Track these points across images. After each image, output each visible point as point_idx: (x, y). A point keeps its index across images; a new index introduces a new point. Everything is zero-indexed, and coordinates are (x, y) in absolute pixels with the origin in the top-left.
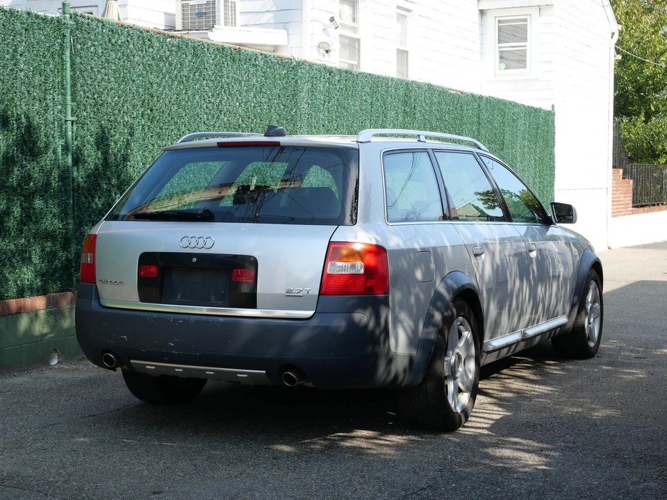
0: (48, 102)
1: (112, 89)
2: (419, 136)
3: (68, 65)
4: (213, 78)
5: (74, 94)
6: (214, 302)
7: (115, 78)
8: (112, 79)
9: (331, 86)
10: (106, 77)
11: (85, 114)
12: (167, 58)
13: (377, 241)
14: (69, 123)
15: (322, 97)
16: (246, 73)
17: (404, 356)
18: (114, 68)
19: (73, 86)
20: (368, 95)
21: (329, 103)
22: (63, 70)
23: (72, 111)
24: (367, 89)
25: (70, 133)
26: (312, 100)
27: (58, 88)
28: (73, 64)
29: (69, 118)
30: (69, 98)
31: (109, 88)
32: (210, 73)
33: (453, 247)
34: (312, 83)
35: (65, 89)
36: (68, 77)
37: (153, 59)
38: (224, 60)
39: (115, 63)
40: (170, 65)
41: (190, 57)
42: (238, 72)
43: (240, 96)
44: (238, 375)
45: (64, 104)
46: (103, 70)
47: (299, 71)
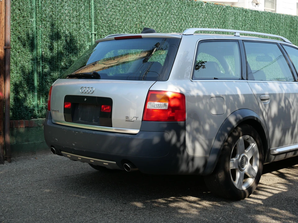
0: (81, 24)
1: (118, 19)
2: (235, 33)
3: (93, 7)
4: (177, 14)
5: (95, 21)
6: (94, 122)
7: (120, 14)
8: (119, 14)
9: (246, 18)
10: (115, 13)
11: (103, 31)
12: (150, 4)
13: (180, 91)
14: (93, 35)
15: (241, 24)
16: (196, 12)
17: (200, 158)
18: (119, 9)
19: (96, 17)
20: (268, 22)
21: (245, 26)
22: (89, 10)
23: (95, 29)
24: (268, 20)
25: (93, 40)
26: (235, 25)
27: (87, 18)
28: (95, 7)
29: (93, 32)
30: (93, 23)
31: (116, 19)
32: (175, 11)
33: (245, 95)
34: (235, 16)
35: (91, 19)
36: (93, 13)
37: (142, 4)
38: (183, 5)
39: (119, 6)
40: (152, 7)
41: (163, 4)
42: (191, 11)
43: (192, 22)
44: (104, 163)
45: (91, 26)
46: (113, 10)
47: (227, 11)
